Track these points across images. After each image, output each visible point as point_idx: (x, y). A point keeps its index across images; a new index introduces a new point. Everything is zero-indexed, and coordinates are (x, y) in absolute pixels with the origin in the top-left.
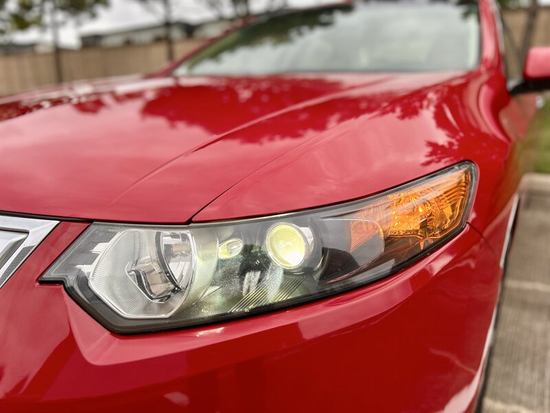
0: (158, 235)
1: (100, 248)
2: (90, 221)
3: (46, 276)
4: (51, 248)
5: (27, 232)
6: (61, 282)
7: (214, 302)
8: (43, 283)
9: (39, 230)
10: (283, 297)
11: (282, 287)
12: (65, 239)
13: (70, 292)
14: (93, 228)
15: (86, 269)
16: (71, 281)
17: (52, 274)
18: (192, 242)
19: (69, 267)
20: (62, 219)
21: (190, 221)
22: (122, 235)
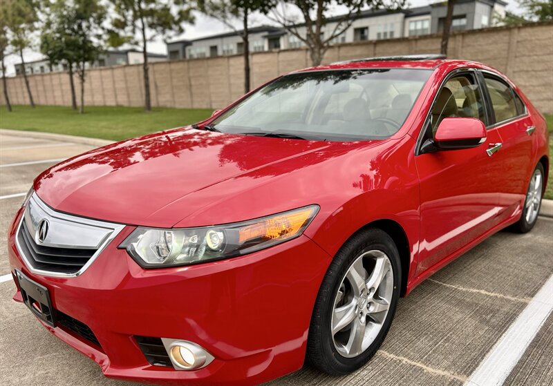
0: (165, 233)
1: (140, 236)
2: (137, 226)
3: (120, 246)
4: (122, 236)
5: (114, 229)
6: (125, 248)
7: (181, 258)
8: (119, 248)
9: (119, 228)
10: (206, 258)
11: (205, 254)
12: (128, 232)
13: (128, 253)
14: (138, 228)
15: (135, 245)
16: (129, 248)
17: (122, 245)
18: (173, 235)
19: (129, 243)
20: (127, 225)
21: (172, 228)
22: (149, 232)
